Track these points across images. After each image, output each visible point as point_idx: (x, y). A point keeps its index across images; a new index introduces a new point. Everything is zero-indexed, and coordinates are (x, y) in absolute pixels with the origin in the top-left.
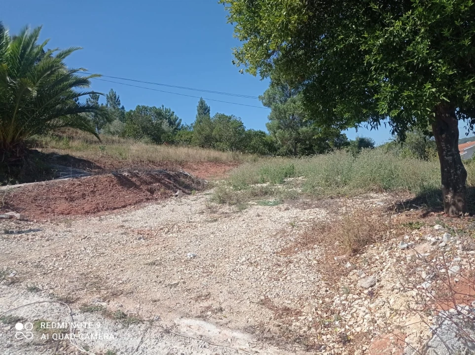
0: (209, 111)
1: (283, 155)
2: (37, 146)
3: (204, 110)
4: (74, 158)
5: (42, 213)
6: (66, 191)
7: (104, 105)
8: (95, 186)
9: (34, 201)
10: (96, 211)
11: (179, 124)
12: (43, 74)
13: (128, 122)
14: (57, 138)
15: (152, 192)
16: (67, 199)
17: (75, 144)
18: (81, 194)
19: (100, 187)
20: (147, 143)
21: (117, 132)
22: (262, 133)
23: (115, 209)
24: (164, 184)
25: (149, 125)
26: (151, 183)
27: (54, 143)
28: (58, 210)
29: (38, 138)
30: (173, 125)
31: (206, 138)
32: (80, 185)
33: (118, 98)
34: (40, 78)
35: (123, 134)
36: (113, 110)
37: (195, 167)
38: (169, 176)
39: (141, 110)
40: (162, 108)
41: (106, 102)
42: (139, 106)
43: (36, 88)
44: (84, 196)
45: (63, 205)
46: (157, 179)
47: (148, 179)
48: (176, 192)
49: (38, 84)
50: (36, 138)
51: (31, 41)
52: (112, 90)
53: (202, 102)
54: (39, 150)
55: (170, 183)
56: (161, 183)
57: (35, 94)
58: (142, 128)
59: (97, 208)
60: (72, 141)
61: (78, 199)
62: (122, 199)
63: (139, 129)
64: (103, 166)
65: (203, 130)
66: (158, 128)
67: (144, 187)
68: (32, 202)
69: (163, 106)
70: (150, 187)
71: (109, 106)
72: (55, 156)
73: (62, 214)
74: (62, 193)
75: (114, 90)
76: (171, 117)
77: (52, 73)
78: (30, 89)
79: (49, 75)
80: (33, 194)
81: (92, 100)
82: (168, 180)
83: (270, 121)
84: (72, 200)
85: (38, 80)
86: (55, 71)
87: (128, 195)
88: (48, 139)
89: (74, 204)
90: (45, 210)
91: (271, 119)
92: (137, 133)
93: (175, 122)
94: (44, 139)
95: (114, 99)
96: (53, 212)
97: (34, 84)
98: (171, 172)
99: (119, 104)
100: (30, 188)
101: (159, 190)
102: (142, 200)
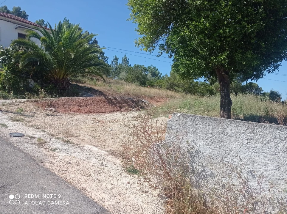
2: (80, 83)
4: (94, 89)
5: (65, 110)
6: (79, 102)
7: (121, 63)
8: (93, 102)
9: (63, 105)
10: (91, 112)
11: (160, 76)
12: (77, 47)
13: (129, 73)
14: (91, 79)
15: (121, 108)
16: (78, 106)
17: (99, 83)
18: (85, 104)
19: (95, 102)
20: (137, 85)
21: (124, 78)
23: (99, 113)
24: (129, 105)
25: (140, 76)
26: (121, 103)
27: (88, 82)
28: (73, 110)
29: (82, 79)
30: (156, 76)
31: (170, 84)
32: (86, 100)
33: (128, 60)
34: (76, 48)
35: (126, 80)
36: (125, 66)
37: (158, 100)
38: (133, 101)
39: (137, 67)
40: (151, 66)
41: (122, 62)
42: (135, 65)
43: (74, 53)
44: (86, 105)
45: (76, 108)
46: (126, 102)
47: (121, 101)
48: (133, 109)
49: (75, 52)
50: (81, 79)
51: (75, 31)
52: (125, 55)
54: (80, 85)
55: (133, 105)
56: (128, 104)
57: (73, 56)
58: (136, 77)
59: (91, 111)
60: (98, 81)
61: (83, 106)
62: (104, 109)
63: (134, 77)
64: (108, 94)
65: (169, 80)
66: (145, 77)
67: (118, 105)
68: (62, 105)
69: (152, 65)
70: (120, 105)
71: (123, 64)
72: (85, 88)
73: (74, 112)
74: (76, 103)
75: (127, 56)
76: (156, 72)
77: (81, 46)
78: (71, 54)
79: (80, 47)
80: (63, 102)
81: (115, 61)
82: (132, 103)
84: (81, 106)
85: (75, 50)
86: (82, 45)
87: (108, 107)
88: (86, 79)
89: (81, 108)
90: (67, 109)
92: (133, 79)
93: (158, 75)
94: (84, 80)
95: (126, 60)
96: (70, 110)
97: (73, 51)
98: (135, 100)
99: (128, 63)
100: (63, 99)
101: (125, 107)
102: (115, 111)
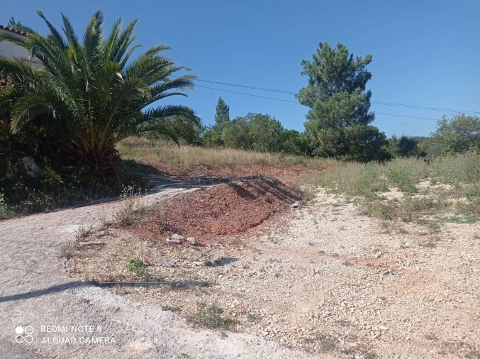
0: (228, 110)
1: (319, 156)
3: (223, 109)
5: (202, 234)
15: (271, 203)
16: (212, 216)
22: (296, 132)
53: (221, 102)
62: (255, 213)
83: (308, 121)
84: (216, 215)
90: (203, 230)
91: (308, 118)
96: (211, 232)
101: (274, 200)
